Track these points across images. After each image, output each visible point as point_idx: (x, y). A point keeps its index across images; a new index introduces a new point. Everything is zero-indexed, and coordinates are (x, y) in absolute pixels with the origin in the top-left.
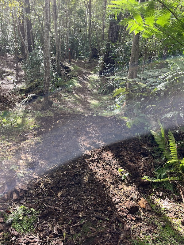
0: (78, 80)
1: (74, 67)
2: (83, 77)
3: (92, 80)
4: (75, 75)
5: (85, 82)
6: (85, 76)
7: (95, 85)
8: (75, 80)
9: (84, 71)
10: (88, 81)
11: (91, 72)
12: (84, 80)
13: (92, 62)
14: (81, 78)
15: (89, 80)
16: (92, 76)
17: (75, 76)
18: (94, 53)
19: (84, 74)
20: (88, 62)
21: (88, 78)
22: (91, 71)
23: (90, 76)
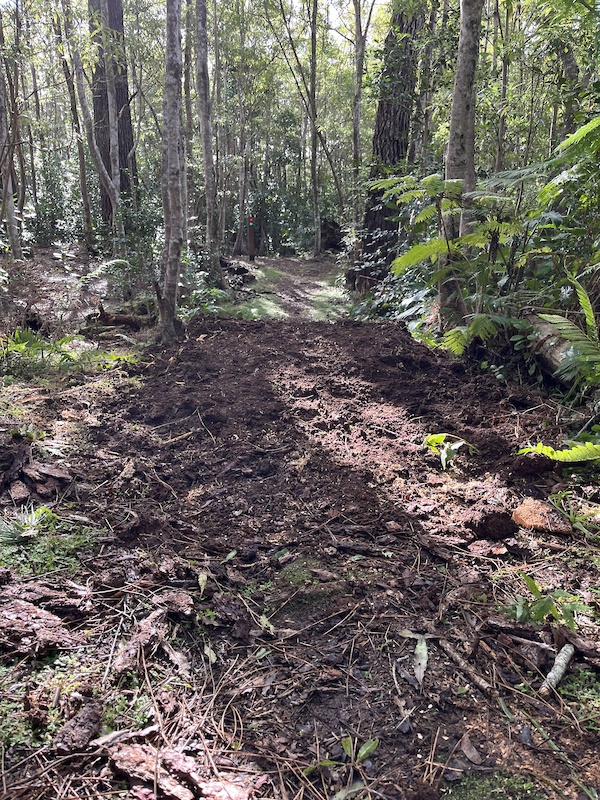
0: (277, 302)
1: (265, 271)
2: (294, 295)
3: (323, 300)
4: (267, 290)
5: (300, 305)
6: (299, 292)
7: (334, 310)
8: (267, 302)
9: (298, 281)
10: (311, 303)
11: (322, 284)
12: (297, 300)
13: (322, 260)
14: (287, 298)
15: (312, 301)
16: (325, 291)
17: (268, 293)
18: (328, 235)
19: (296, 287)
20: (311, 261)
21: (311, 298)
22: (321, 280)
23: (318, 292)
